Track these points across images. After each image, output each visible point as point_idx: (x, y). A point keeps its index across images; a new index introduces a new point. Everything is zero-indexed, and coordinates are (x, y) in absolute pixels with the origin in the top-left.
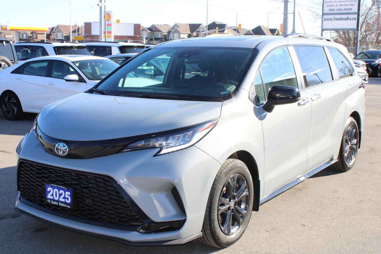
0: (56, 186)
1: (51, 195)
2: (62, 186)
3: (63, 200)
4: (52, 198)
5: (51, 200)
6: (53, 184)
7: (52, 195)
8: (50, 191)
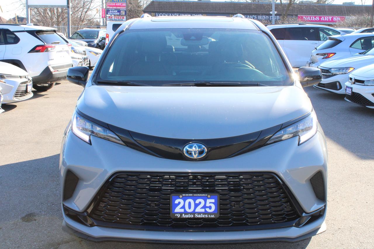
0: (192, 195)
1: (181, 208)
2: (203, 194)
3: (203, 210)
4: (183, 211)
5: (181, 214)
6: (185, 194)
7: (183, 207)
8: (179, 203)
